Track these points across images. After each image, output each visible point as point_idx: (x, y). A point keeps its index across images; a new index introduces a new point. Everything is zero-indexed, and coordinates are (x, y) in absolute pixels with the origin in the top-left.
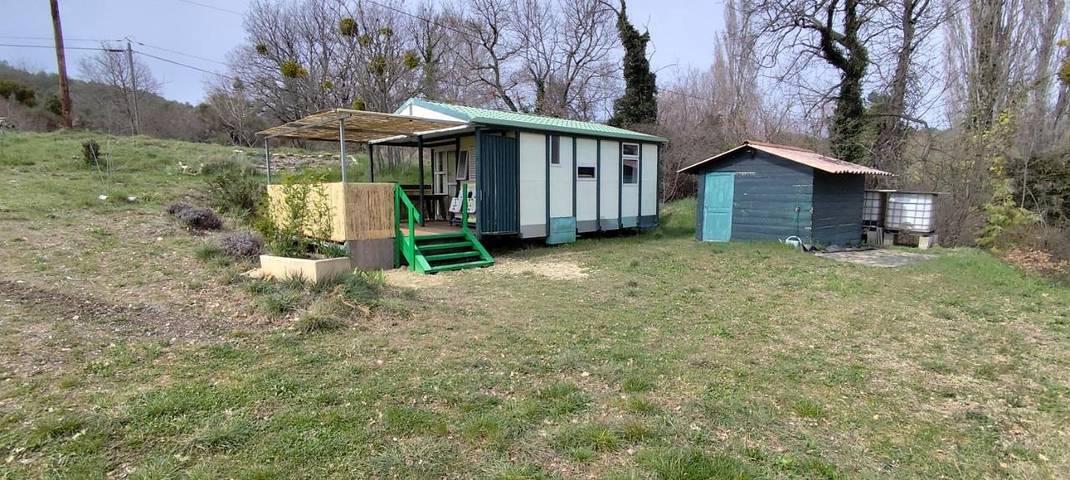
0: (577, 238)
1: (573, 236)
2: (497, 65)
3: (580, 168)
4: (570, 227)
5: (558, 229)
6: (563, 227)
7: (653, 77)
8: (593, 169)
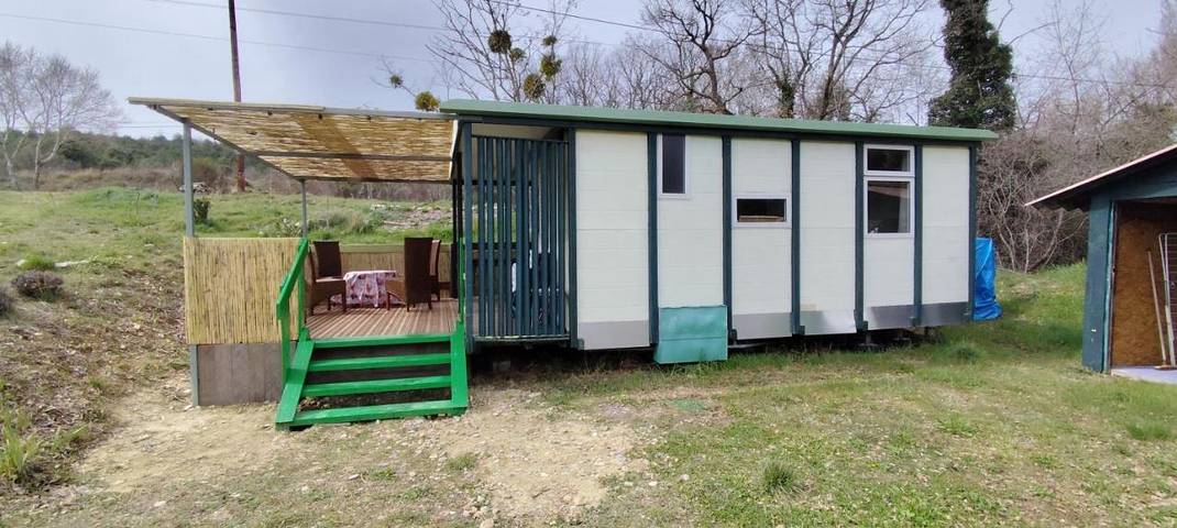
0: (731, 352)
1: (718, 348)
2: (712, 66)
3: (740, 202)
4: (710, 327)
5: (680, 331)
6: (693, 329)
7: (1005, 52)
8: (782, 202)
